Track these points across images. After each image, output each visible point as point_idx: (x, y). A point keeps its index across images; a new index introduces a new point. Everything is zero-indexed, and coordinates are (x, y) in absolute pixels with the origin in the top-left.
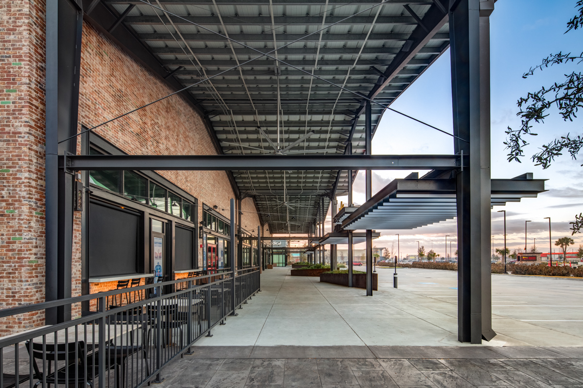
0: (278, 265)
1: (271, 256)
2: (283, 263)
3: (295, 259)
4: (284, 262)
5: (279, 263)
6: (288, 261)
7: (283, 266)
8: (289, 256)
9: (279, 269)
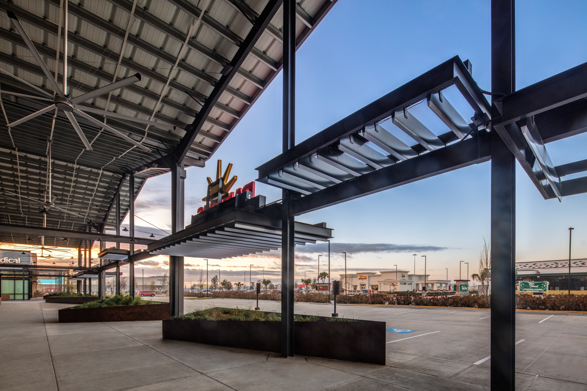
0: (12, 297)
2: (24, 294)
3: (44, 288)
4: (26, 291)
5: (15, 294)
6: (34, 291)
7: (24, 299)
8: (35, 283)
9: (16, 304)
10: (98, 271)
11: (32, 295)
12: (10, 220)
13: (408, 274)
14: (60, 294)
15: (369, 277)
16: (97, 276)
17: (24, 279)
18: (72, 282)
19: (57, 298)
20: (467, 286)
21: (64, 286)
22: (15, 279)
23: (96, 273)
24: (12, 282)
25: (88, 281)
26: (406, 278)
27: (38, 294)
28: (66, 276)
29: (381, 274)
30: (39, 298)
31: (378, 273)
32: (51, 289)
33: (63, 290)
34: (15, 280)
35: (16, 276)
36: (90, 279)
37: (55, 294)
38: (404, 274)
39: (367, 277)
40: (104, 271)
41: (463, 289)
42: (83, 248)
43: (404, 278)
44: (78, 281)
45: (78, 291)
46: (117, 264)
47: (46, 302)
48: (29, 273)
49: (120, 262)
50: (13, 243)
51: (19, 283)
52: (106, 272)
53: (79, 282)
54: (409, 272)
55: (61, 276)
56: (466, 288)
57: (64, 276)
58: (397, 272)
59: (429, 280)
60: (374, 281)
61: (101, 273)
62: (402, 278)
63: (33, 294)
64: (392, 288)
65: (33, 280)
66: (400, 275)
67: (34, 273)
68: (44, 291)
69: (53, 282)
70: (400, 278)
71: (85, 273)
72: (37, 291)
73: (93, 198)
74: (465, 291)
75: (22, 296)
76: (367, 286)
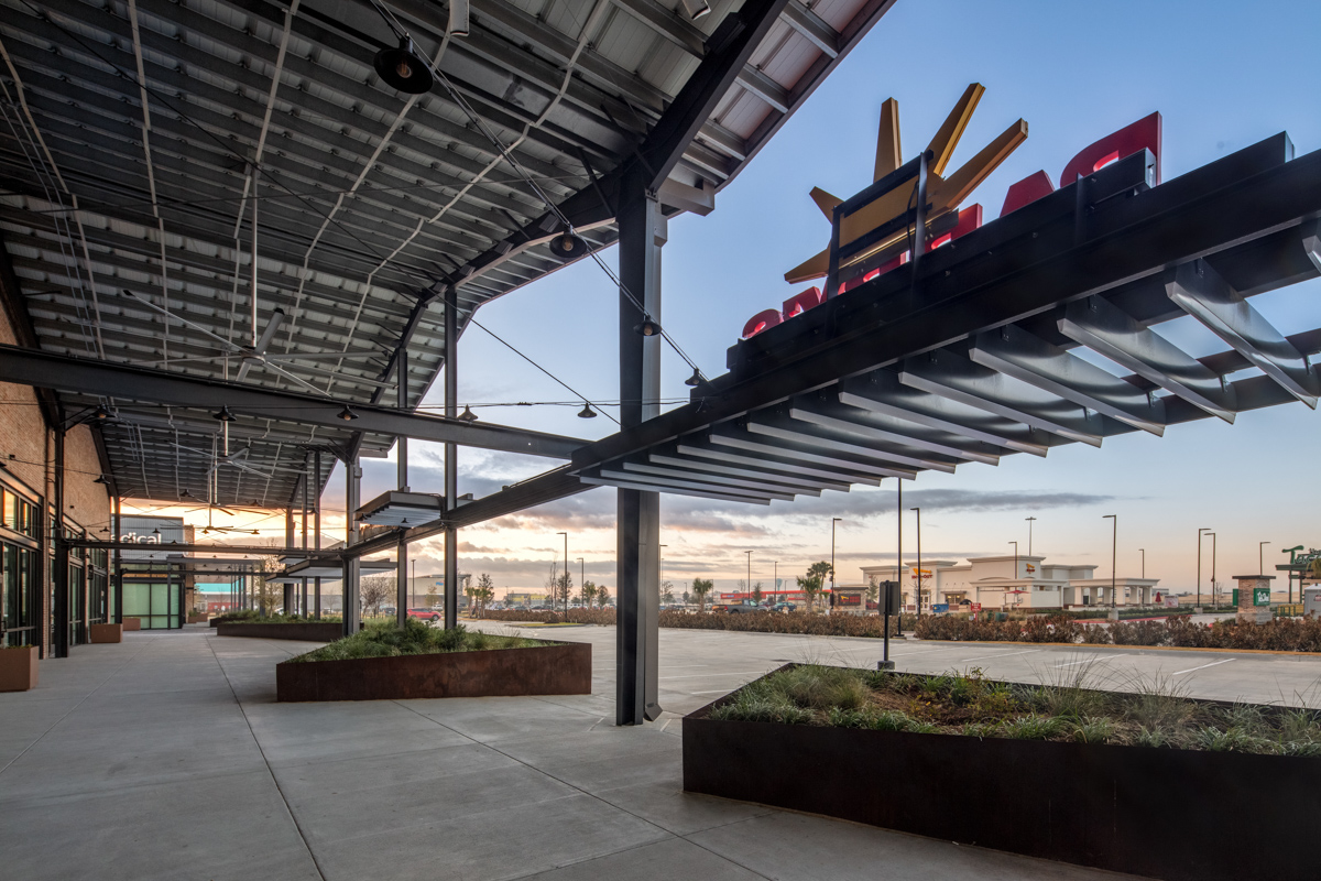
0: (144, 622)
1: (112, 590)
2: (169, 616)
3: (206, 602)
4: (175, 610)
5: (150, 616)
6: (189, 608)
7: (169, 628)
8: (190, 591)
9: (154, 639)
10: (343, 559)
11: (185, 618)
12: (142, 443)
13: (1043, 563)
14: (245, 617)
15: (939, 571)
16: (340, 572)
17: (169, 581)
18: (271, 589)
19: (242, 624)
20: (1267, 592)
21: (252, 597)
22: (150, 582)
23: (337, 565)
24: (144, 588)
25: (311, 587)
26: (1037, 575)
27: (198, 616)
28: (256, 574)
29: (970, 564)
30: (199, 624)
31: (963, 562)
32: (220, 605)
33: (248, 607)
34: (150, 584)
35: (154, 576)
36: (318, 580)
37: (233, 617)
38: (1031, 564)
39: (934, 574)
40: (355, 560)
41: (1260, 600)
42: (300, 508)
43: (1032, 574)
44: (285, 585)
45: (285, 610)
46: (399, 537)
47: (219, 634)
48: (180, 568)
49: (409, 533)
50: (147, 497)
51: (160, 591)
52: (362, 562)
53: (288, 588)
54: (1043, 559)
55: (245, 574)
56: (1266, 599)
57: (253, 574)
58: (1016, 559)
59: (1094, 578)
60: (953, 583)
61: (351, 563)
62: (1027, 574)
63: (187, 615)
64: (1011, 599)
65: (188, 585)
66: (1022, 566)
67: (190, 568)
68: (206, 608)
69: (224, 588)
70: (1022, 575)
71: (313, 564)
72: (195, 609)
73: (338, 368)
74: (1263, 605)
75: (166, 619)
76: (934, 593)
